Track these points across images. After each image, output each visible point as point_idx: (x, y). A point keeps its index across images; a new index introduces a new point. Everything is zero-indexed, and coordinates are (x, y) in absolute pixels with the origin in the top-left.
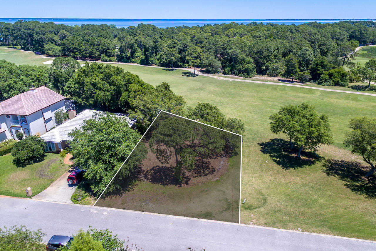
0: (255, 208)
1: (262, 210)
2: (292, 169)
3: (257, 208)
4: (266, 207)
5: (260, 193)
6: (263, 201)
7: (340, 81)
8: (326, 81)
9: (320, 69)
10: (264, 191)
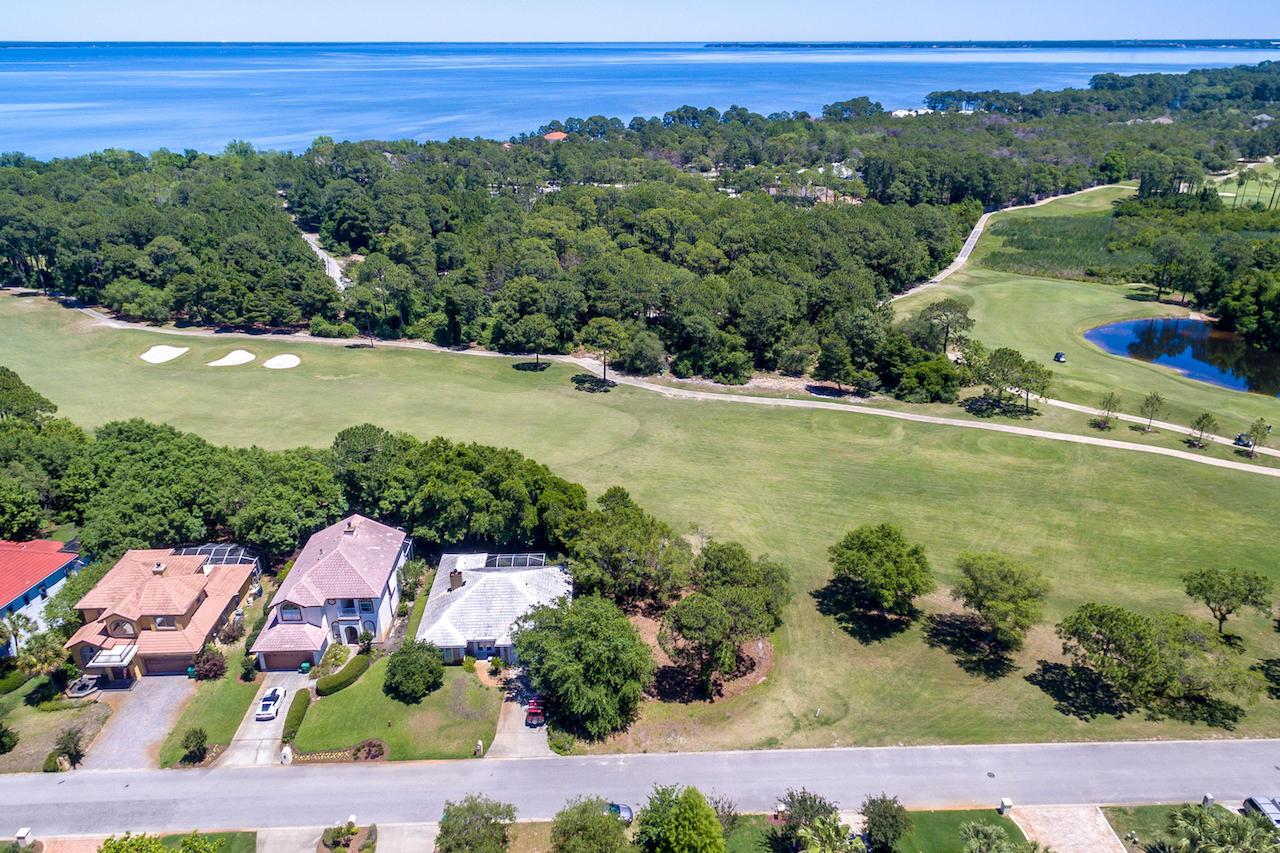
0: (834, 722)
1: (845, 722)
2: (876, 643)
3: (838, 720)
4: (849, 716)
5: (837, 695)
6: (843, 708)
7: (941, 392)
8: (911, 391)
9: (898, 363)
10: (841, 691)
